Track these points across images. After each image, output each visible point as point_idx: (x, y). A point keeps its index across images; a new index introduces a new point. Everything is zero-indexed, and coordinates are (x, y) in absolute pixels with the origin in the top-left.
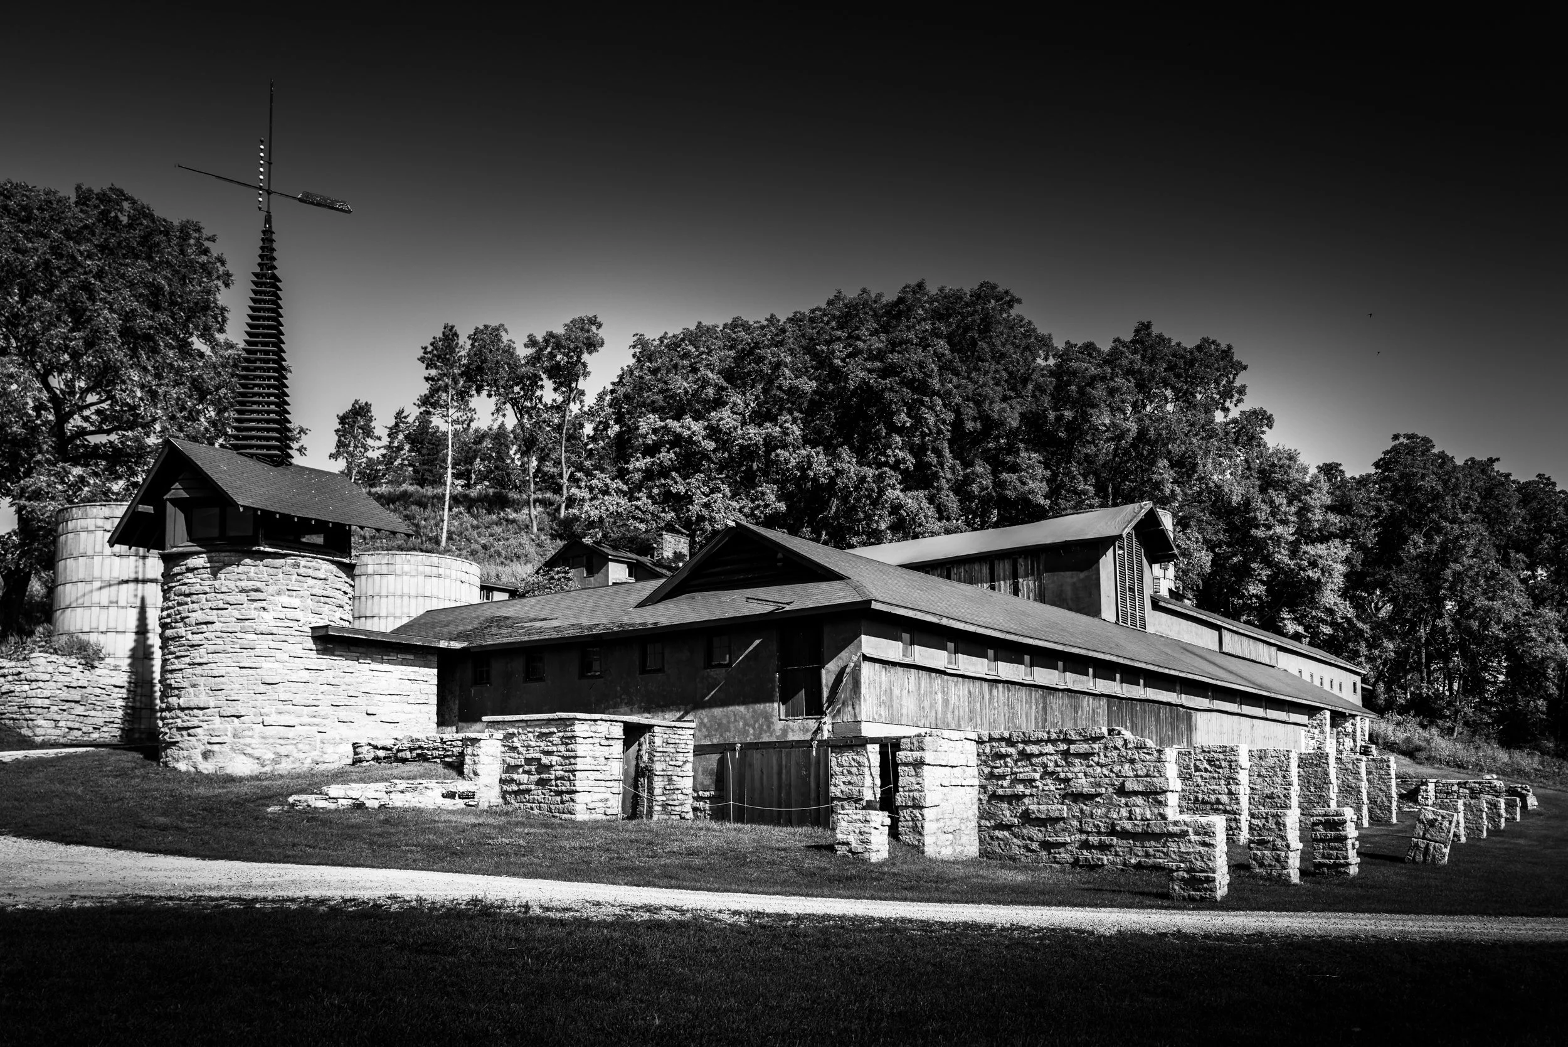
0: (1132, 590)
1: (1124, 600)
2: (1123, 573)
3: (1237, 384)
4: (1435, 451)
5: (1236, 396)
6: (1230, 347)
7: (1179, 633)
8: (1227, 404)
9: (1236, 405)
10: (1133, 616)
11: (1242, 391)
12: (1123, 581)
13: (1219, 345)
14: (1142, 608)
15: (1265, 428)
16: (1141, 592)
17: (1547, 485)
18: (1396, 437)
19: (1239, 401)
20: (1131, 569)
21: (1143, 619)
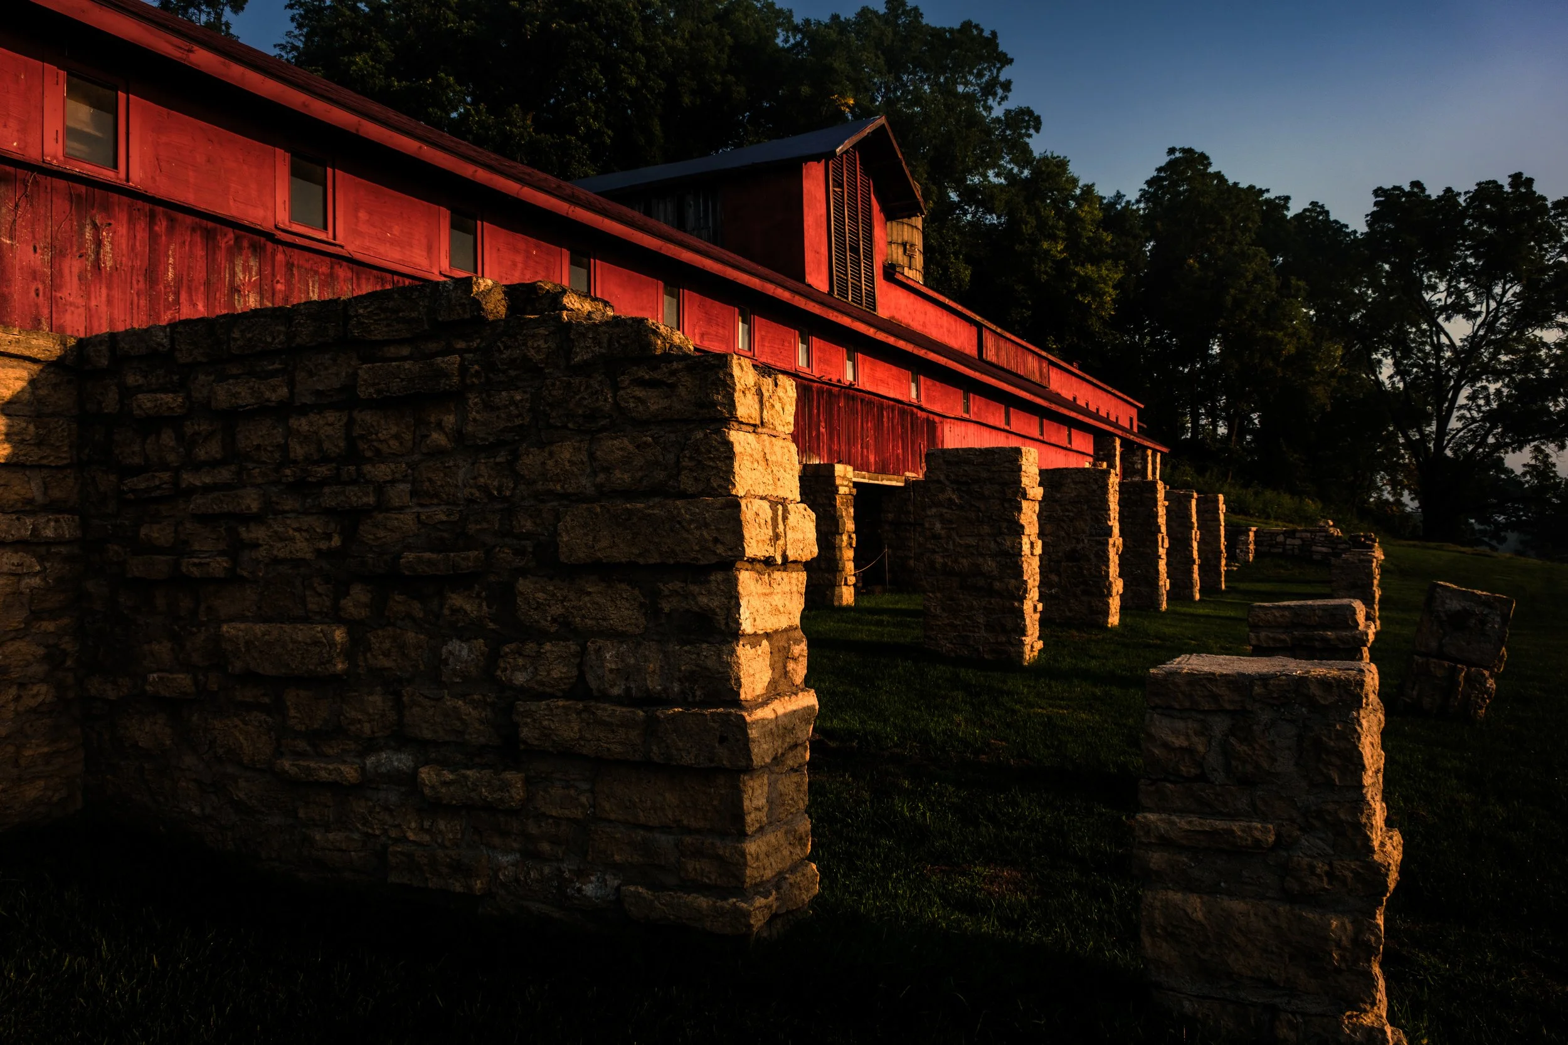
0: (855, 250)
1: (842, 262)
2: (840, 221)
3: (1002, 78)
4: (1211, 170)
5: (1000, 92)
6: (994, 34)
7: (924, 325)
8: (990, 101)
9: (999, 103)
10: (857, 288)
11: (1007, 86)
12: (841, 233)
13: (982, 31)
14: (871, 280)
15: (1032, 131)
16: (869, 256)
17: (1320, 213)
18: (1172, 151)
19: (1003, 99)
20: (854, 219)
21: (871, 295)
